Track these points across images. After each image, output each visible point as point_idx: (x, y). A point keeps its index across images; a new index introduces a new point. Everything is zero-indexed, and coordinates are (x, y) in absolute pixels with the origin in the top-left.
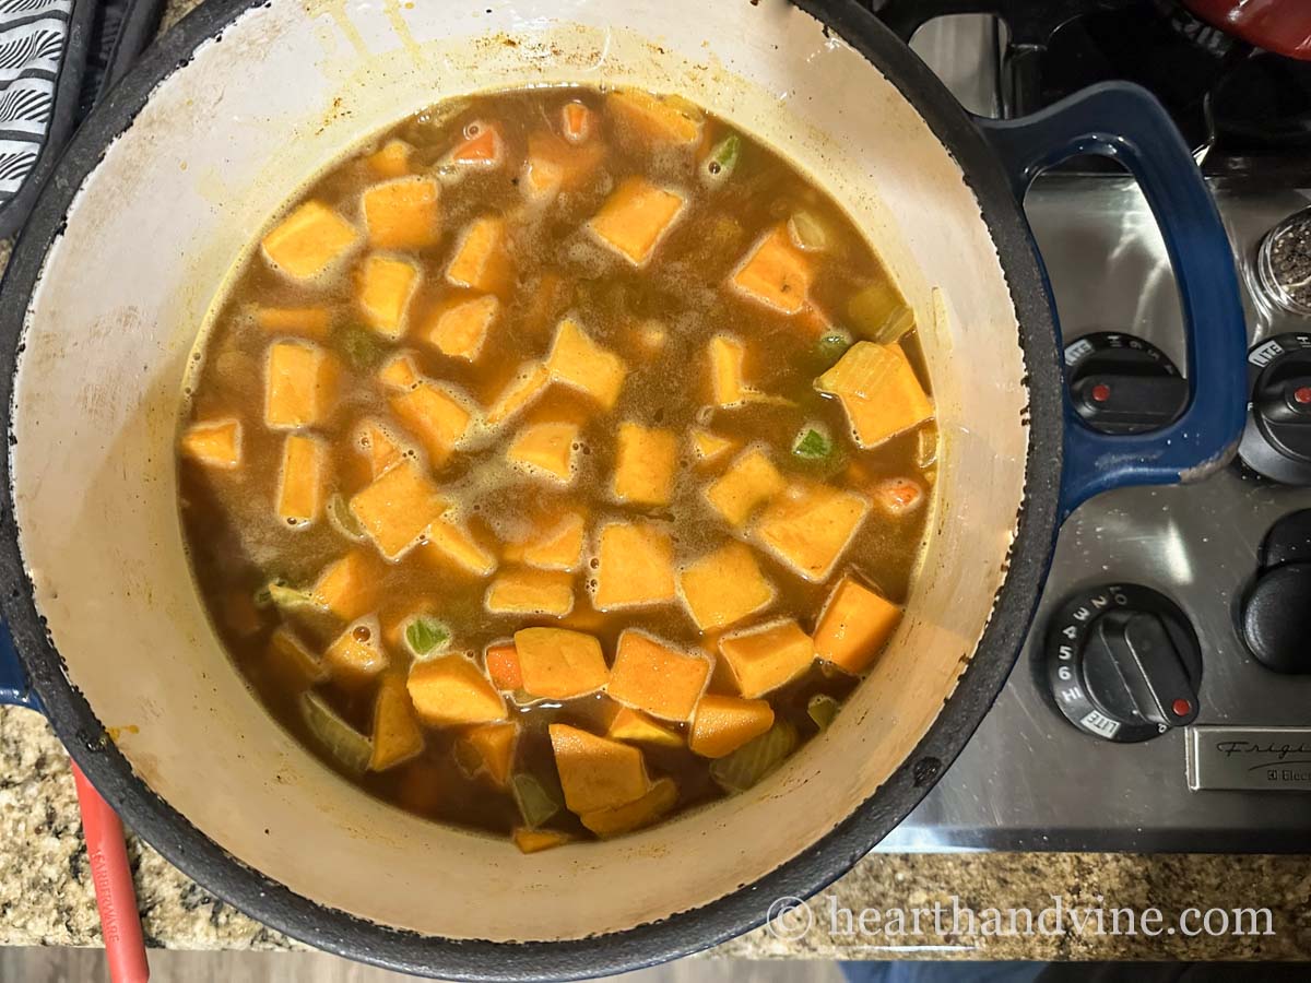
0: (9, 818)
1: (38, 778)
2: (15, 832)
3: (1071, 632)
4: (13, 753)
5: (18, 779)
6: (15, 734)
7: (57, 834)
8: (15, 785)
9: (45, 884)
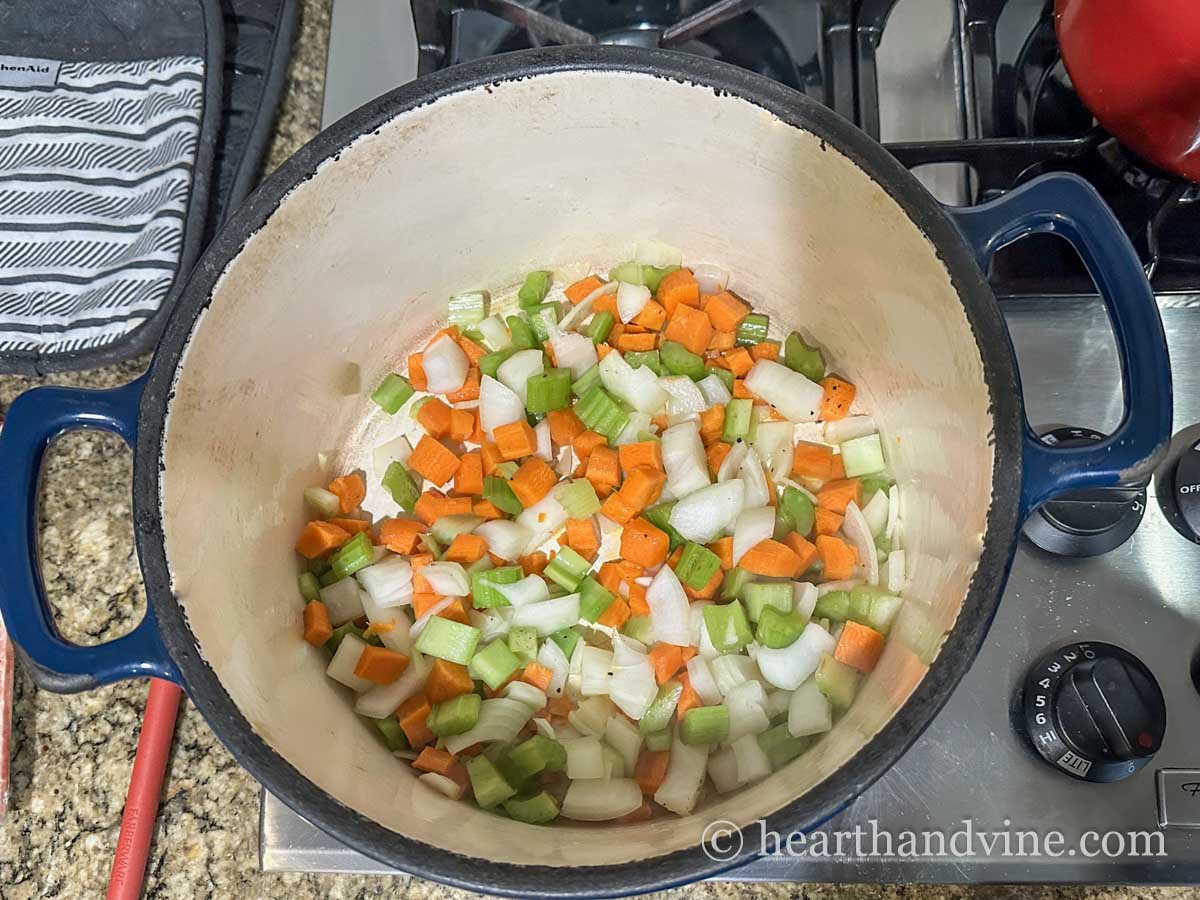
0: (95, 860)
3: (1045, 683)
4: (101, 802)
5: (104, 825)
6: (105, 784)
8: (102, 830)
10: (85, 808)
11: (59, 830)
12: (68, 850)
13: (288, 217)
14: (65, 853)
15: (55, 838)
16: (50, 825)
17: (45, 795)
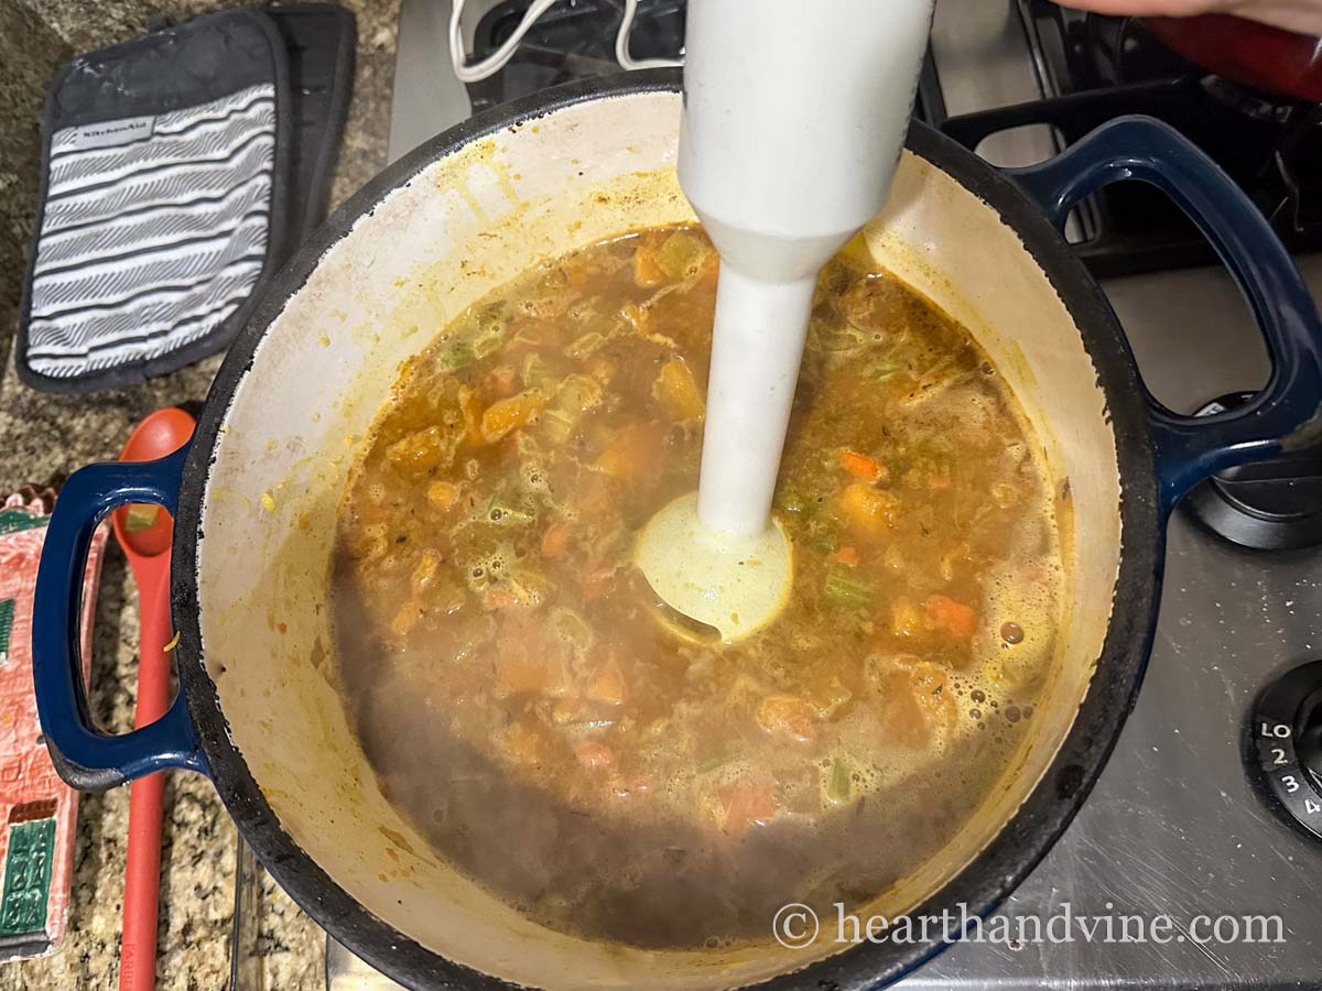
13: (328, 274)
17: (106, 912)
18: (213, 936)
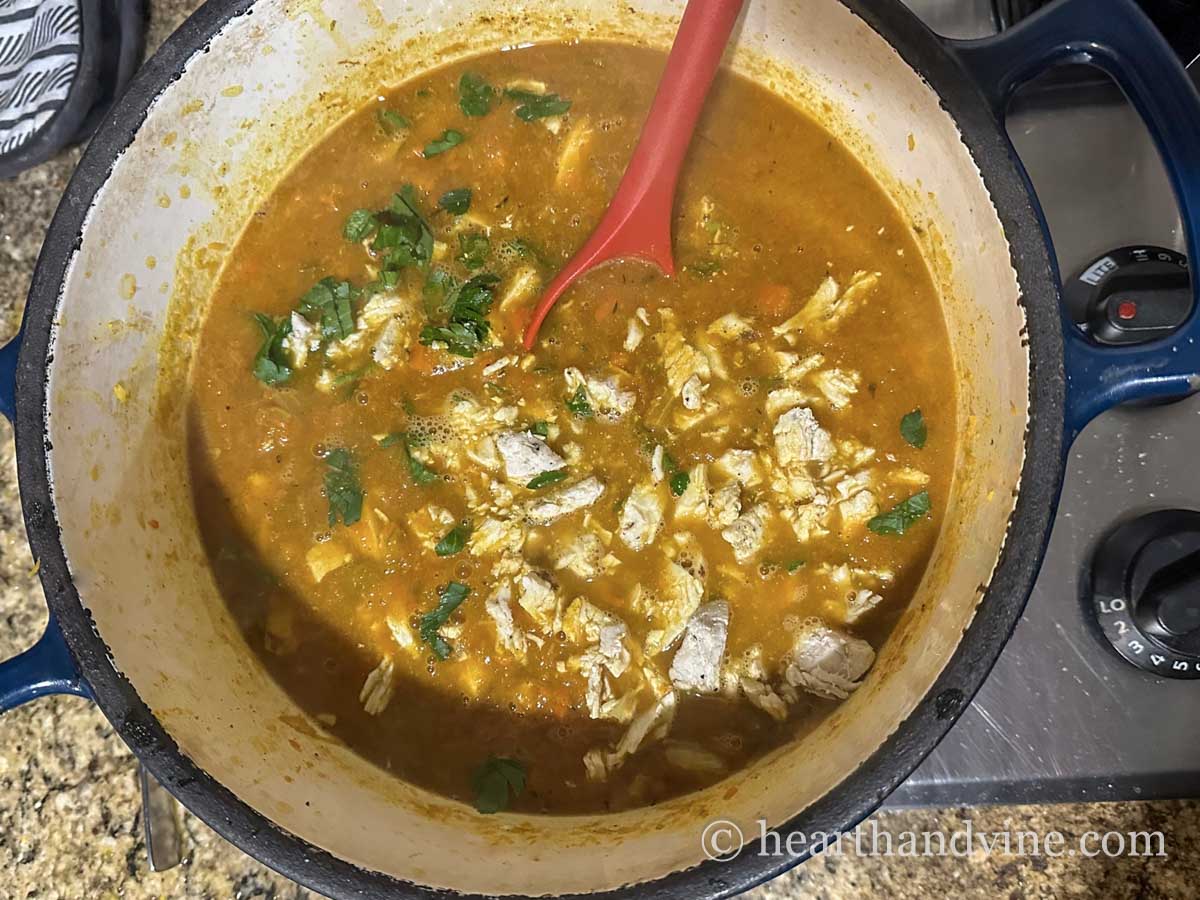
0: (67, 821)
1: (92, 780)
2: (74, 833)
4: (66, 757)
5: (73, 782)
6: (68, 738)
7: (113, 834)
8: (72, 787)
9: (105, 883)
10: (51, 765)
11: (27, 791)
12: (39, 811)
13: (160, 124)
14: (35, 815)
15: (24, 800)
16: (16, 785)
17: (7, 754)
18: (120, 770)
